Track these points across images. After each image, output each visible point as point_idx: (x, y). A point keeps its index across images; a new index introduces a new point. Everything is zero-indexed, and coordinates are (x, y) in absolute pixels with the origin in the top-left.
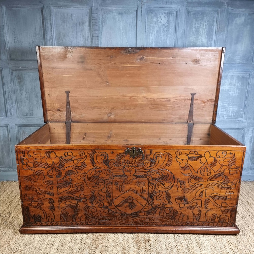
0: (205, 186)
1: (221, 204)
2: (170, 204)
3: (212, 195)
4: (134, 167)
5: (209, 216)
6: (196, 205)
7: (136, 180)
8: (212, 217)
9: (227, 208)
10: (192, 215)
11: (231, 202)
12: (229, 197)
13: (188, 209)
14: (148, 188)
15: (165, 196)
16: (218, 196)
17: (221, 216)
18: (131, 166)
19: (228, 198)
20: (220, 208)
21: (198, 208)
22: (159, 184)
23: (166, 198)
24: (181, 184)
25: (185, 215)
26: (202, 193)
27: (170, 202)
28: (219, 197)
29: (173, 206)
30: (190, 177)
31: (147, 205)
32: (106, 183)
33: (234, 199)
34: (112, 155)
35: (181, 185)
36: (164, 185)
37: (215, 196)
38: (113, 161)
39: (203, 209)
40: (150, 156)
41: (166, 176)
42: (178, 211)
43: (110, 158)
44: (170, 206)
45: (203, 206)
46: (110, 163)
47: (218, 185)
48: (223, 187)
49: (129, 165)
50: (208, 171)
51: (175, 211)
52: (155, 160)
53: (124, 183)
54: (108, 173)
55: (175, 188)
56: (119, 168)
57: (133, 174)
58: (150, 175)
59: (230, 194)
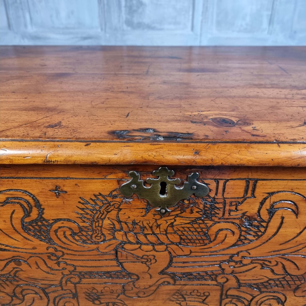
4: (164, 247)
7: (171, 287)
18: (153, 244)
32: (52, 296)
34: (59, 201)
36: (282, 302)
38: (67, 224)
40: (244, 207)
43: (49, 214)
46: (56, 231)
49: (142, 238)
52: (264, 221)
53: (122, 296)
54: (56, 267)
56: (98, 248)
57: (160, 270)
58: (233, 272)
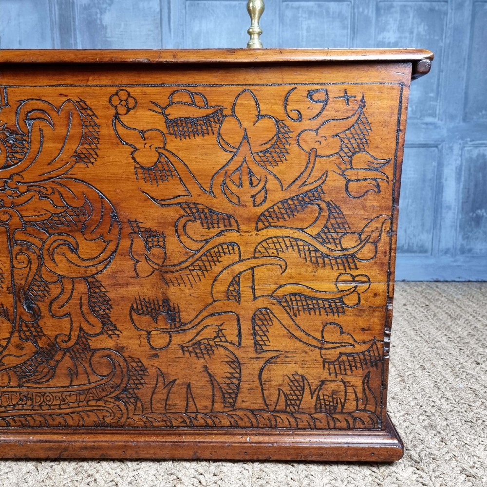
0: (247, 251)
1: (322, 331)
2: (110, 333)
3: (280, 292)
5: (273, 383)
6: (218, 336)
8: (286, 389)
9: (349, 349)
10: (204, 381)
11: (362, 322)
12: (351, 300)
13: (187, 354)
14: (13, 267)
15: (84, 301)
16: (306, 297)
17: (323, 382)
19: (348, 307)
20: (319, 350)
21: (225, 348)
22: (55, 245)
23: (92, 308)
24: (147, 242)
25: (175, 380)
26: (238, 284)
27: (108, 326)
28: (312, 298)
29: (123, 342)
30: (182, 212)
31: (15, 340)
33: (373, 309)
35: (149, 249)
36: (74, 250)
37: (294, 294)
39: (246, 353)
41: (82, 211)
42: (146, 363)
44: (110, 343)
45: (248, 341)
47: (301, 248)
48: (322, 254)
50: (255, 183)
51: (134, 364)
55: (121, 265)
59: (356, 287)
